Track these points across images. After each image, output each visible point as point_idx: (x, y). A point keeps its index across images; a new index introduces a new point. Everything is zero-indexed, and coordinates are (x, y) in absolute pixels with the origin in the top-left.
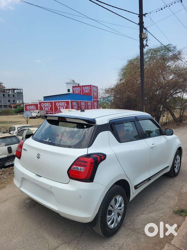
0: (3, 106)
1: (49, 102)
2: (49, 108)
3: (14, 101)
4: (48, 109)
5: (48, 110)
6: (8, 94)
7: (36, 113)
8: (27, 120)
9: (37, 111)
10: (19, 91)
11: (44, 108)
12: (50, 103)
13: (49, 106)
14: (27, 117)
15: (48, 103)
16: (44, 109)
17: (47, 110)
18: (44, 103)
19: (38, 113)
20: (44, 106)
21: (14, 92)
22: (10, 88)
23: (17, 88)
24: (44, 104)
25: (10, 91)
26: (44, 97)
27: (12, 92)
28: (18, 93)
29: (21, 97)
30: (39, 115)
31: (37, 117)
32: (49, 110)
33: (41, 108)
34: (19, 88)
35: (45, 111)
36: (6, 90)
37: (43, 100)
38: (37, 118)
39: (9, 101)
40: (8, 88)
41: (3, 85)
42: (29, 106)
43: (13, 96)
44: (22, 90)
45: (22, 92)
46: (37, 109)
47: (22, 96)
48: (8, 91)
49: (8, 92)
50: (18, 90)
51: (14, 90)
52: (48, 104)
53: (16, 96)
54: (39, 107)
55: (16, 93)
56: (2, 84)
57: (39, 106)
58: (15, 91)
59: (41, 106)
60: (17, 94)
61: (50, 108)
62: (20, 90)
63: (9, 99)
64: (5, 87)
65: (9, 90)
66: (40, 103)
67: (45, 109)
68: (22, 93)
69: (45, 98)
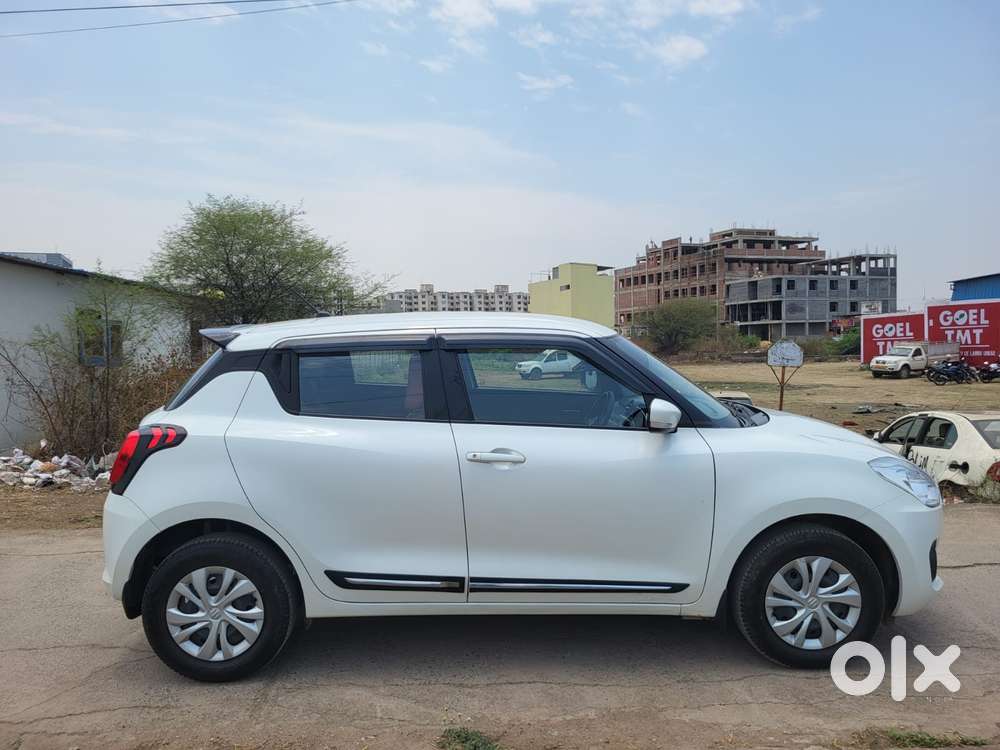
0: (807, 326)
1: (978, 307)
2: (978, 332)
3: (854, 306)
4: (973, 336)
5: (969, 342)
6: (834, 278)
7: (906, 356)
8: (783, 378)
9: (913, 347)
10: (881, 263)
11: (949, 333)
12: (982, 311)
13: (979, 324)
14: (784, 367)
15: (975, 311)
16: (949, 338)
17: (966, 343)
18: (954, 309)
19: (918, 353)
20: (954, 324)
21: (858, 272)
22: (842, 256)
23: (872, 252)
24: (953, 315)
25: (843, 267)
26: (957, 283)
27: (848, 271)
28: (873, 271)
29: (885, 289)
30: (919, 363)
31: (906, 372)
32: (978, 341)
33: (937, 335)
34: (881, 252)
35: (955, 348)
36: (826, 263)
37: (951, 297)
38: (910, 377)
39: (833, 307)
40: (834, 257)
41: (816, 247)
42: (880, 326)
43: (854, 284)
44: (892, 260)
45: (892, 265)
46: (918, 336)
47: (894, 285)
48: (834, 268)
49: (834, 273)
50: (875, 258)
51: (859, 260)
52: (972, 317)
53: (864, 284)
54: (930, 328)
55: (864, 274)
56: (814, 244)
57: (927, 323)
58: (864, 267)
59: (937, 323)
60: (867, 276)
61: (981, 334)
62: (886, 258)
63: (834, 300)
64: (823, 253)
65: (838, 262)
66: (934, 312)
67: (954, 337)
68: (894, 271)
69: (961, 286)
